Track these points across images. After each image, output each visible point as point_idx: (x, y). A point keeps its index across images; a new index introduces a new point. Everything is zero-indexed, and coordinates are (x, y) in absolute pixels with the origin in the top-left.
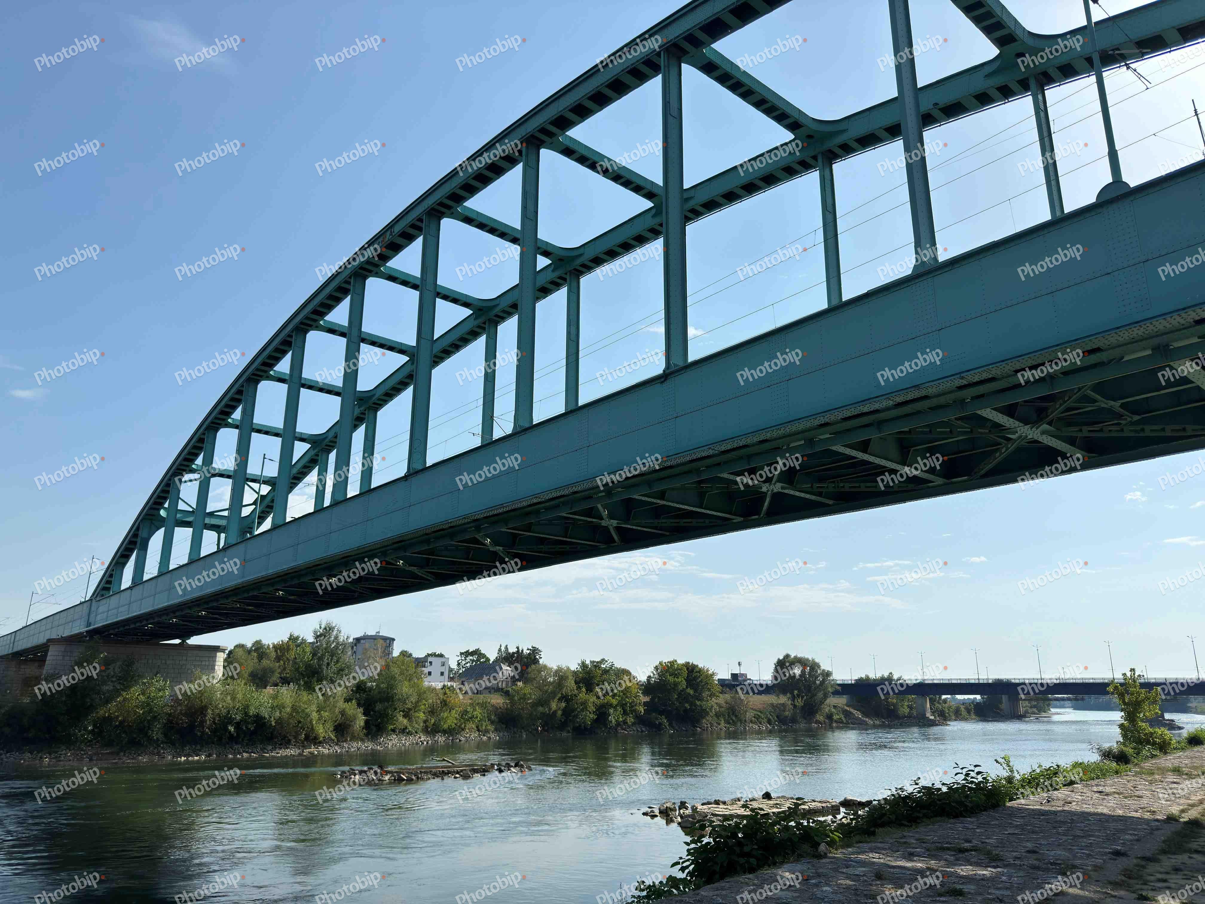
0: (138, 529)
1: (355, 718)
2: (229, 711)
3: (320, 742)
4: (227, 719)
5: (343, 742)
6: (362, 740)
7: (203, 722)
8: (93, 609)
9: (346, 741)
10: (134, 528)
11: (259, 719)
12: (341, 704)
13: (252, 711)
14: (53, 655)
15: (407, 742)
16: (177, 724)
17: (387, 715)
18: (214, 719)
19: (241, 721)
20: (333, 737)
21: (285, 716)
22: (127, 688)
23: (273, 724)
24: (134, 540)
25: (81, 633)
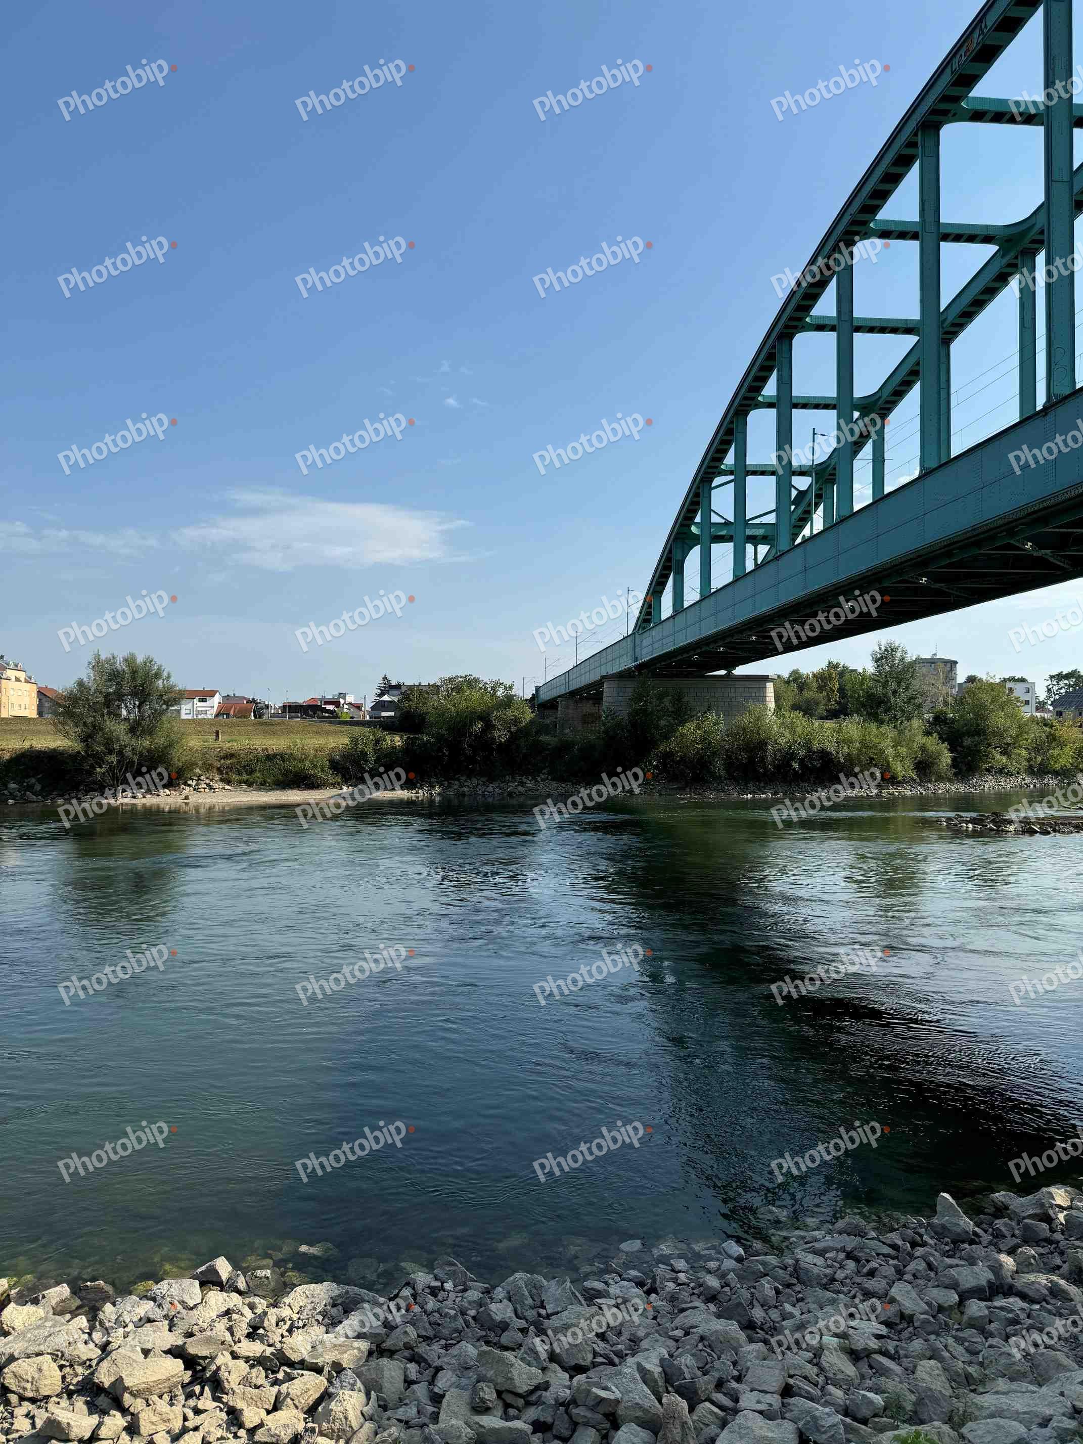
0: (670, 552)
1: (939, 755)
2: (790, 747)
3: (899, 782)
4: (790, 756)
5: (926, 782)
6: (950, 781)
7: (763, 759)
8: (638, 642)
9: (930, 781)
10: (667, 551)
11: (824, 755)
12: (921, 739)
13: (816, 746)
14: (608, 690)
15: (1007, 784)
16: (737, 759)
17: (979, 751)
18: (775, 755)
19: (806, 757)
20: (915, 777)
21: (855, 752)
22: (683, 723)
23: (842, 760)
24: (669, 564)
25: (629, 669)
